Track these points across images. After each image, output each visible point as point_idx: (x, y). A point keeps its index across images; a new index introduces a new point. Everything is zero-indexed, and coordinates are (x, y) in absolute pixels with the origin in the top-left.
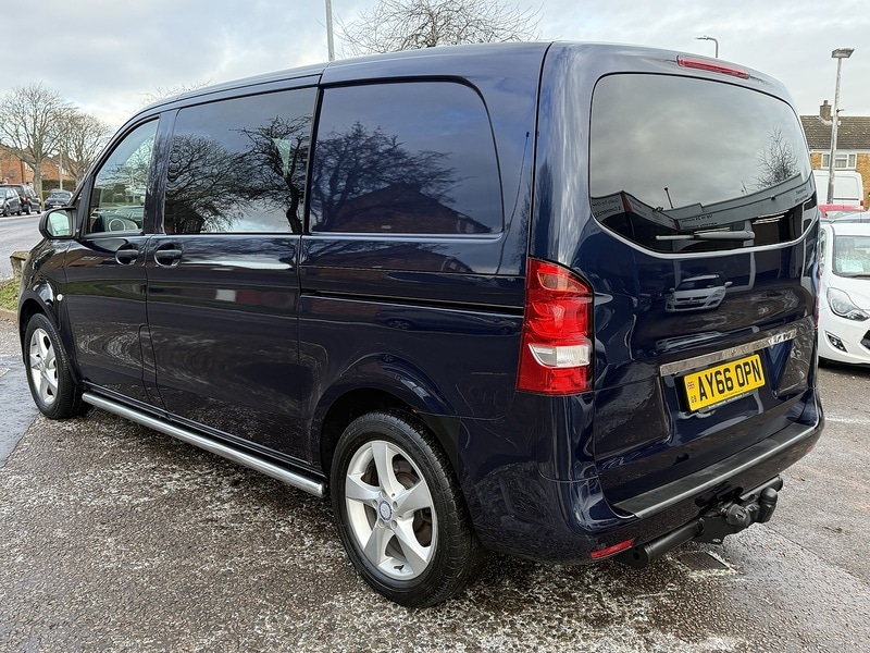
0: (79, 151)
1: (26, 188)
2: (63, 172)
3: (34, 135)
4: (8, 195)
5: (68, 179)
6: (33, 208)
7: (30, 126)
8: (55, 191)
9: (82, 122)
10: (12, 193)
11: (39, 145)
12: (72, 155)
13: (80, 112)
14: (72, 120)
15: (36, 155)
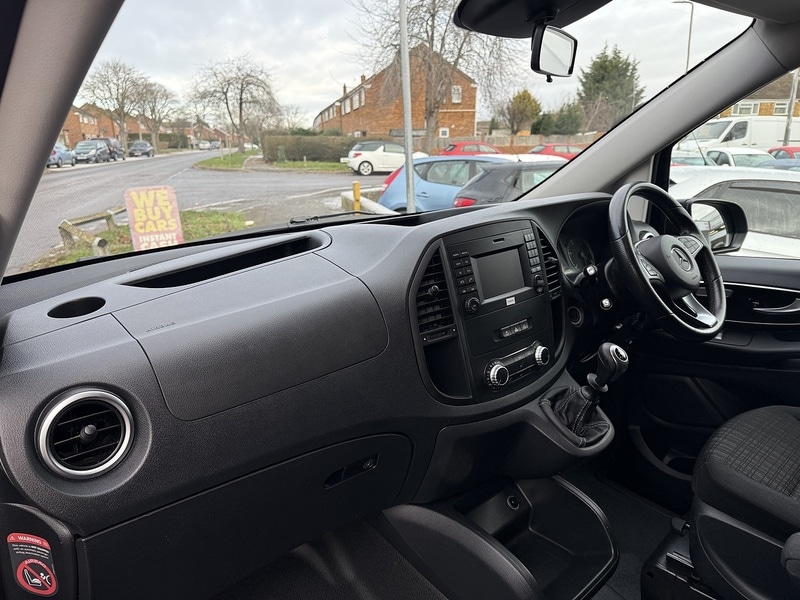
0: (153, 111)
1: (113, 141)
2: (142, 127)
3: (117, 99)
4: (99, 146)
5: (146, 132)
6: (119, 156)
7: (114, 91)
8: (136, 142)
9: (154, 88)
10: (102, 145)
11: (122, 106)
12: (148, 114)
13: (151, 81)
14: (146, 86)
15: (121, 114)
